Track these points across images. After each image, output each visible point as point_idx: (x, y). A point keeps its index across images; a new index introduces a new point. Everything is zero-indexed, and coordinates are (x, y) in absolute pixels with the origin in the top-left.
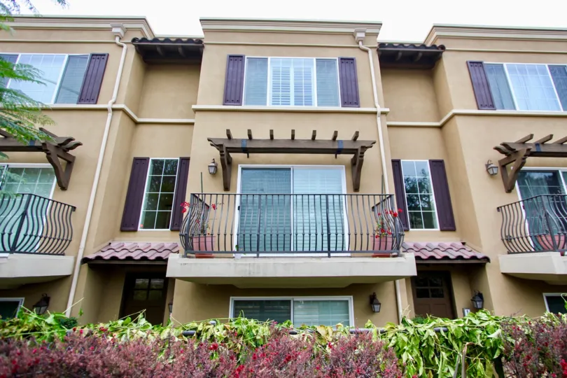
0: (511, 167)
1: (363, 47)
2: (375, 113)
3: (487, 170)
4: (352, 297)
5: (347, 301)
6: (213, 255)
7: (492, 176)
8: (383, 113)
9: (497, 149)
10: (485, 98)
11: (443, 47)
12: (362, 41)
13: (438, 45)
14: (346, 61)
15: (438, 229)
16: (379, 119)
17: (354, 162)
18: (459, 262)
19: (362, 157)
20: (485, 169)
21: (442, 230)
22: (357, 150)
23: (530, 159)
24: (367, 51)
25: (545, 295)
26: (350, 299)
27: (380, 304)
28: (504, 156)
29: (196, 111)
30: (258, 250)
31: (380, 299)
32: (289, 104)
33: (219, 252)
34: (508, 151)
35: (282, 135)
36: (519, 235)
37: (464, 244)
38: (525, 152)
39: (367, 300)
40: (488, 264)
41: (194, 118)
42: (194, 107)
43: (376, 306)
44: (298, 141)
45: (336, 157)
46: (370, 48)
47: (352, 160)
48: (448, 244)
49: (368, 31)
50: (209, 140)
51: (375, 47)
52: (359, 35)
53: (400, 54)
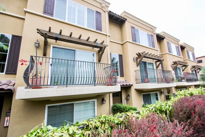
0: (139, 60)
1: (104, 10)
2: (107, 35)
3: (133, 60)
4: (96, 99)
5: (95, 101)
6: (42, 87)
7: (134, 61)
8: (109, 36)
9: (137, 54)
10: (135, 38)
11: (126, 19)
12: (104, 7)
13: (125, 18)
14: (98, 13)
15: (120, 76)
16: (107, 38)
17: (99, 51)
18: (126, 86)
19: (104, 50)
20: (133, 59)
21: (120, 77)
22: (102, 47)
23: (144, 58)
24: (105, 12)
25: (142, 94)
26: (96, 100)
27: (105, 101)
28: (138, 56)
29: (26, 12)
30: (67, 84)
31: (105, 99)
32: (75, 23)
33: (44, 85)
34: (139, 55)
35: (75, 36)
36: (139, 79)
37: (126, 81)
38: (143, 56)
39: (101, 100)
40: (132, 86)
41: (25, 16)
42: (25, 9)
43: (104, 102)
44: (82, 40)
45: (93, 48)
46: (106, 11)
47: (98, 51)
48: (122, 81)
49: (106, 5)
50: (37, 30)
51: (108, 12)
52: (103, 5)
53: (115, 17)
